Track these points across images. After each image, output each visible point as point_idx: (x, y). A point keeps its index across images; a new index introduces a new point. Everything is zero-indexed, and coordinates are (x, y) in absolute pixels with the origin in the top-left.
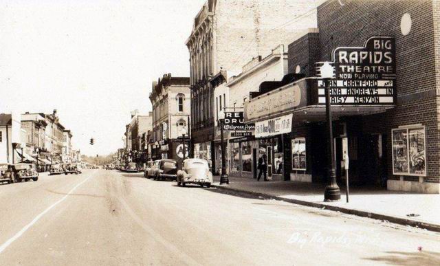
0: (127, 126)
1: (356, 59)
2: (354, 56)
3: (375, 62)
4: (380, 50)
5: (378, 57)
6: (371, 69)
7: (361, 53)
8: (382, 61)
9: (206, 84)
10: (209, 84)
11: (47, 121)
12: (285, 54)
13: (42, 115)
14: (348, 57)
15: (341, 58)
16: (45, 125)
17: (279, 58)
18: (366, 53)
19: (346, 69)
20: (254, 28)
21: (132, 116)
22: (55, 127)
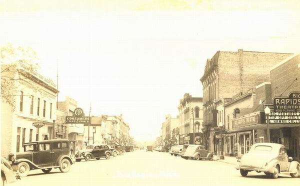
0: (163, 124)
1: (284, 102)
2: (283, 101)
3: (294, 104)
4: (296, 98)
5: (295, 101)
6: (292, 107)
7: (286, 100)
8: (297, 104)
9: (212, 104)
10: (214, 104)
11: (118, 121)
12: (254, 93)
13: (116, 117)
14: (280, 102)
15: (277, 102)
16: (117, 123)
17: (251, 95)
18: (289, 100)
19: (279, 107)
20: (239, 73)
21: (166, 118)
22: (122, 124)
